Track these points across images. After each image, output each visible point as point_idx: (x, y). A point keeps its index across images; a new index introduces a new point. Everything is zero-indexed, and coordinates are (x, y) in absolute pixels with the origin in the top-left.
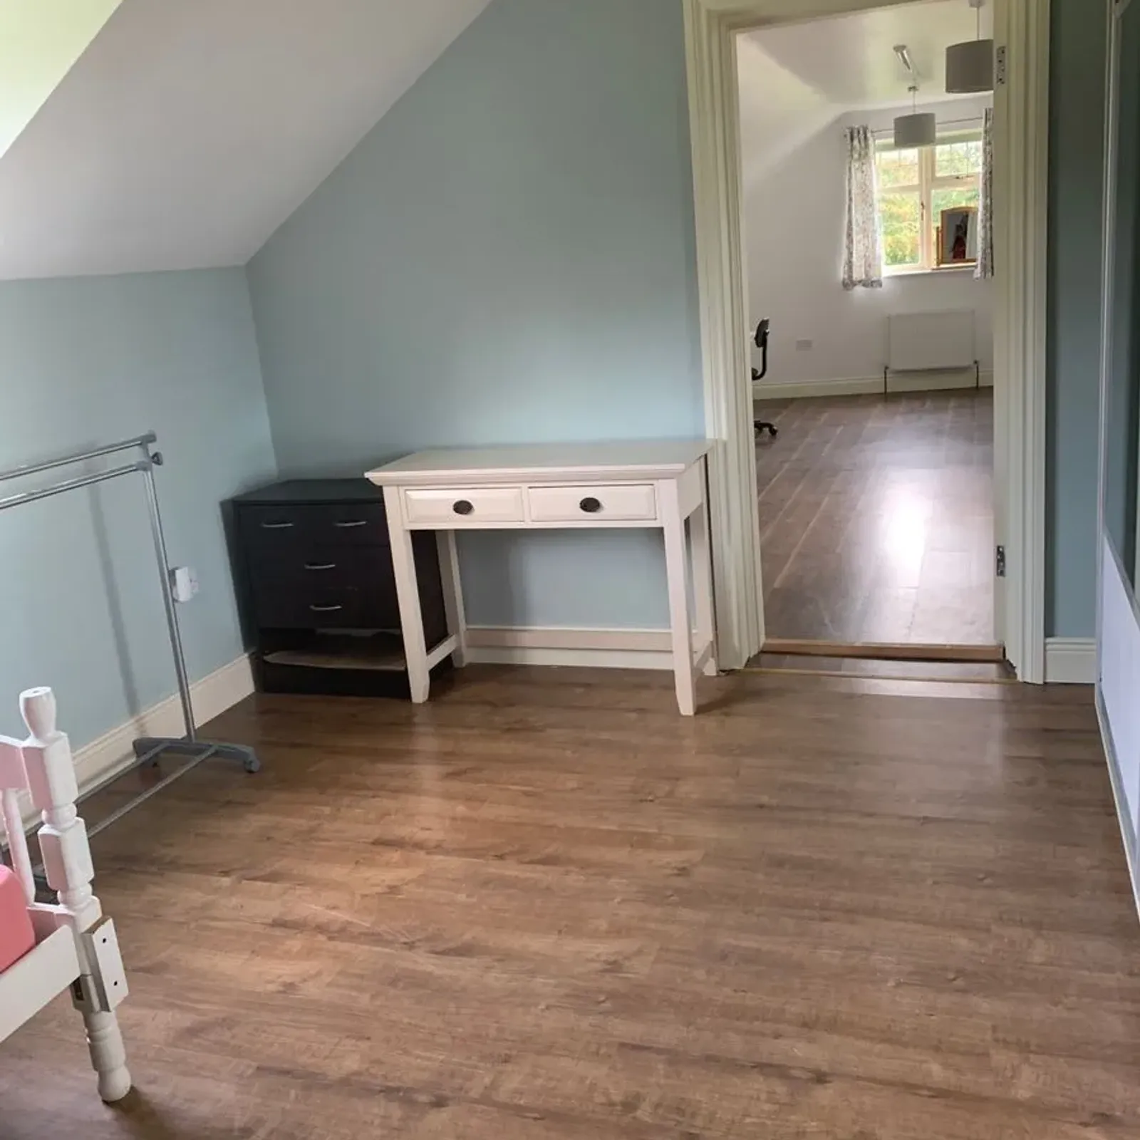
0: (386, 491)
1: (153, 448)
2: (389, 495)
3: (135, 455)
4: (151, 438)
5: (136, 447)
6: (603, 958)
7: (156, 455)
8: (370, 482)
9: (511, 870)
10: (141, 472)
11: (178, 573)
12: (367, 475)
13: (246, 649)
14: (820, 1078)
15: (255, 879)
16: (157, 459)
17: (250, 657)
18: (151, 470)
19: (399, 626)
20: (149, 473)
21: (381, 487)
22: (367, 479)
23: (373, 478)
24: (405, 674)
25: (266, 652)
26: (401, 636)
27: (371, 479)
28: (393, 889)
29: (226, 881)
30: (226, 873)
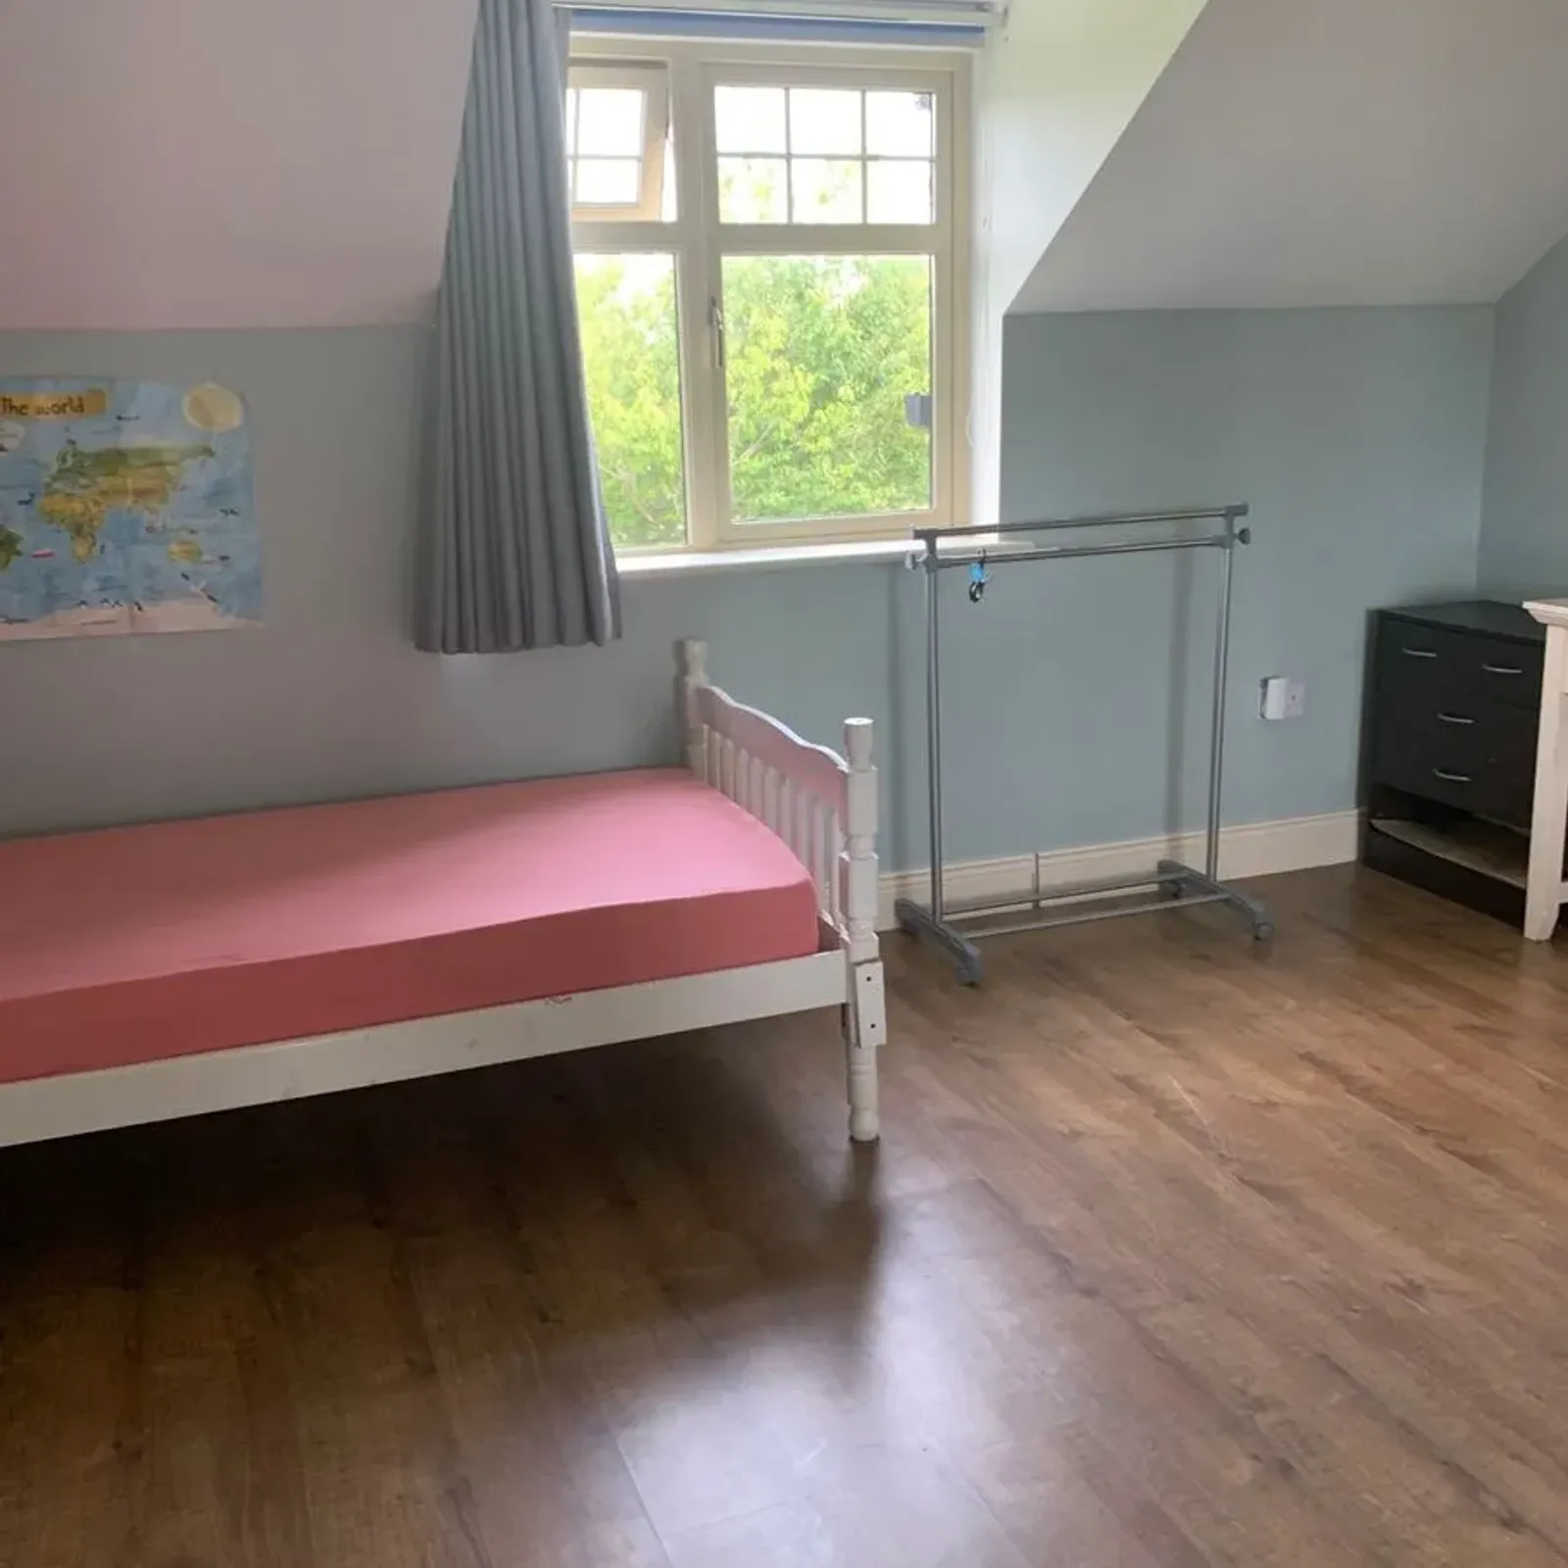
0: (1551, 632)
1: (1239, 523)
2: (1554, 639)
3: (1216, 527)
4: (1242, 510)
5: (1220, 518)
6: (1409, 1276)
7: (1243, 532)
8: (1529, 615)
9: (1422, 1150)
10: (1218, 549)
11: (1272, 683)
12: (1527, 605)
13: (1359, 803)
14: (1512, 1523)
15: (1150, 1034)
16: (1244, 536)
17: (1361, 815)
18: (1231, 546)
19: (1528, 824)
20: (1228, 551)
21: (1545, 626)
22: (1526, 611)
23: (1533, 610)
24: (1521, 894)
25: (1380, 814)
26: (1527, 840)
27: (1532, 612)
28: (1271, 1105)
29: (1124, 1023)
30: (1129, 1017)
